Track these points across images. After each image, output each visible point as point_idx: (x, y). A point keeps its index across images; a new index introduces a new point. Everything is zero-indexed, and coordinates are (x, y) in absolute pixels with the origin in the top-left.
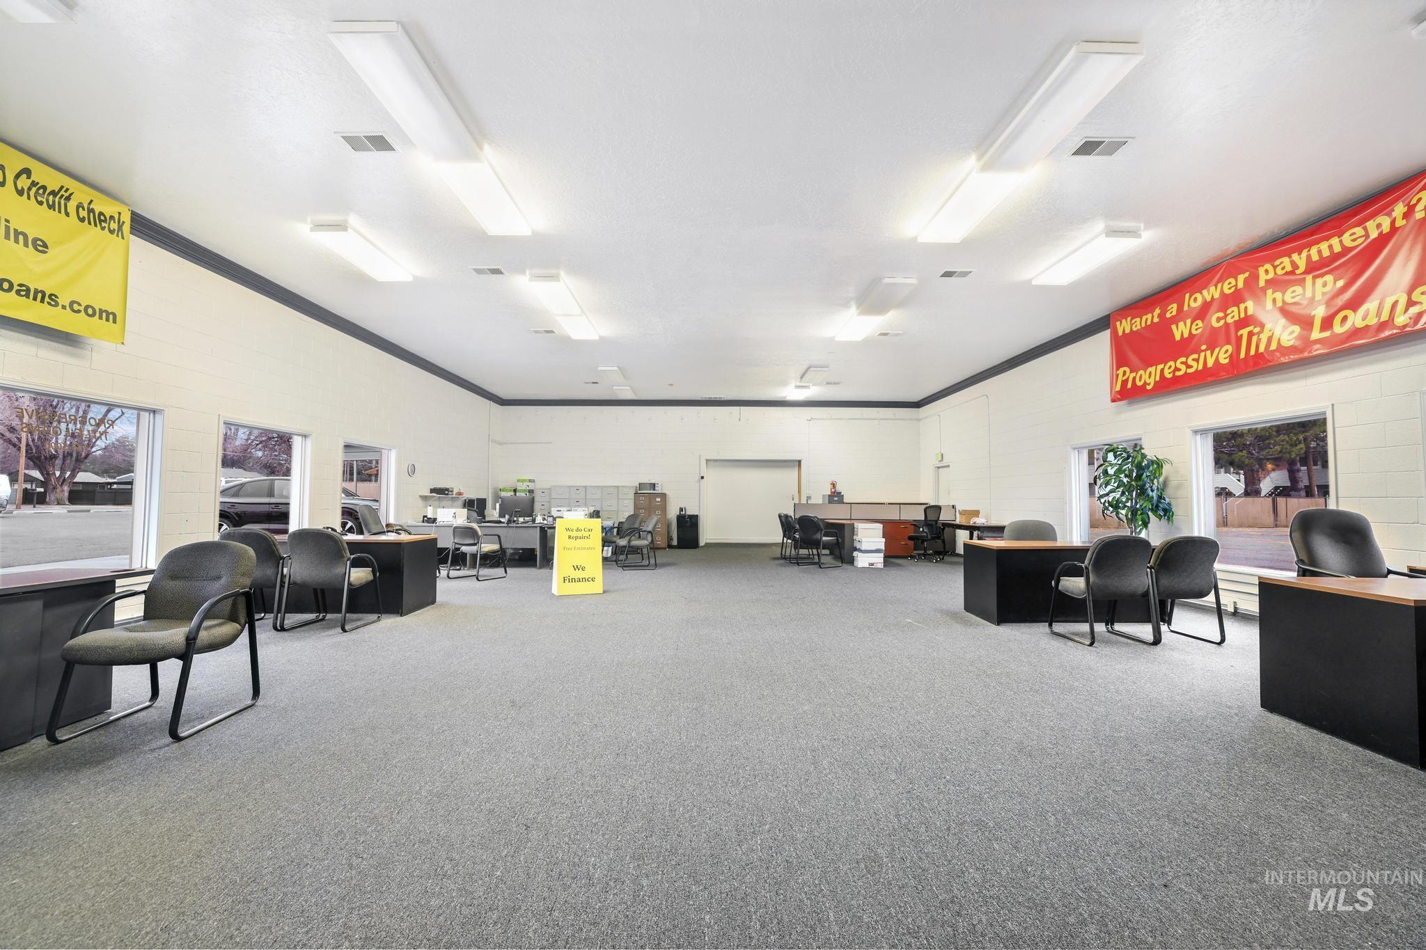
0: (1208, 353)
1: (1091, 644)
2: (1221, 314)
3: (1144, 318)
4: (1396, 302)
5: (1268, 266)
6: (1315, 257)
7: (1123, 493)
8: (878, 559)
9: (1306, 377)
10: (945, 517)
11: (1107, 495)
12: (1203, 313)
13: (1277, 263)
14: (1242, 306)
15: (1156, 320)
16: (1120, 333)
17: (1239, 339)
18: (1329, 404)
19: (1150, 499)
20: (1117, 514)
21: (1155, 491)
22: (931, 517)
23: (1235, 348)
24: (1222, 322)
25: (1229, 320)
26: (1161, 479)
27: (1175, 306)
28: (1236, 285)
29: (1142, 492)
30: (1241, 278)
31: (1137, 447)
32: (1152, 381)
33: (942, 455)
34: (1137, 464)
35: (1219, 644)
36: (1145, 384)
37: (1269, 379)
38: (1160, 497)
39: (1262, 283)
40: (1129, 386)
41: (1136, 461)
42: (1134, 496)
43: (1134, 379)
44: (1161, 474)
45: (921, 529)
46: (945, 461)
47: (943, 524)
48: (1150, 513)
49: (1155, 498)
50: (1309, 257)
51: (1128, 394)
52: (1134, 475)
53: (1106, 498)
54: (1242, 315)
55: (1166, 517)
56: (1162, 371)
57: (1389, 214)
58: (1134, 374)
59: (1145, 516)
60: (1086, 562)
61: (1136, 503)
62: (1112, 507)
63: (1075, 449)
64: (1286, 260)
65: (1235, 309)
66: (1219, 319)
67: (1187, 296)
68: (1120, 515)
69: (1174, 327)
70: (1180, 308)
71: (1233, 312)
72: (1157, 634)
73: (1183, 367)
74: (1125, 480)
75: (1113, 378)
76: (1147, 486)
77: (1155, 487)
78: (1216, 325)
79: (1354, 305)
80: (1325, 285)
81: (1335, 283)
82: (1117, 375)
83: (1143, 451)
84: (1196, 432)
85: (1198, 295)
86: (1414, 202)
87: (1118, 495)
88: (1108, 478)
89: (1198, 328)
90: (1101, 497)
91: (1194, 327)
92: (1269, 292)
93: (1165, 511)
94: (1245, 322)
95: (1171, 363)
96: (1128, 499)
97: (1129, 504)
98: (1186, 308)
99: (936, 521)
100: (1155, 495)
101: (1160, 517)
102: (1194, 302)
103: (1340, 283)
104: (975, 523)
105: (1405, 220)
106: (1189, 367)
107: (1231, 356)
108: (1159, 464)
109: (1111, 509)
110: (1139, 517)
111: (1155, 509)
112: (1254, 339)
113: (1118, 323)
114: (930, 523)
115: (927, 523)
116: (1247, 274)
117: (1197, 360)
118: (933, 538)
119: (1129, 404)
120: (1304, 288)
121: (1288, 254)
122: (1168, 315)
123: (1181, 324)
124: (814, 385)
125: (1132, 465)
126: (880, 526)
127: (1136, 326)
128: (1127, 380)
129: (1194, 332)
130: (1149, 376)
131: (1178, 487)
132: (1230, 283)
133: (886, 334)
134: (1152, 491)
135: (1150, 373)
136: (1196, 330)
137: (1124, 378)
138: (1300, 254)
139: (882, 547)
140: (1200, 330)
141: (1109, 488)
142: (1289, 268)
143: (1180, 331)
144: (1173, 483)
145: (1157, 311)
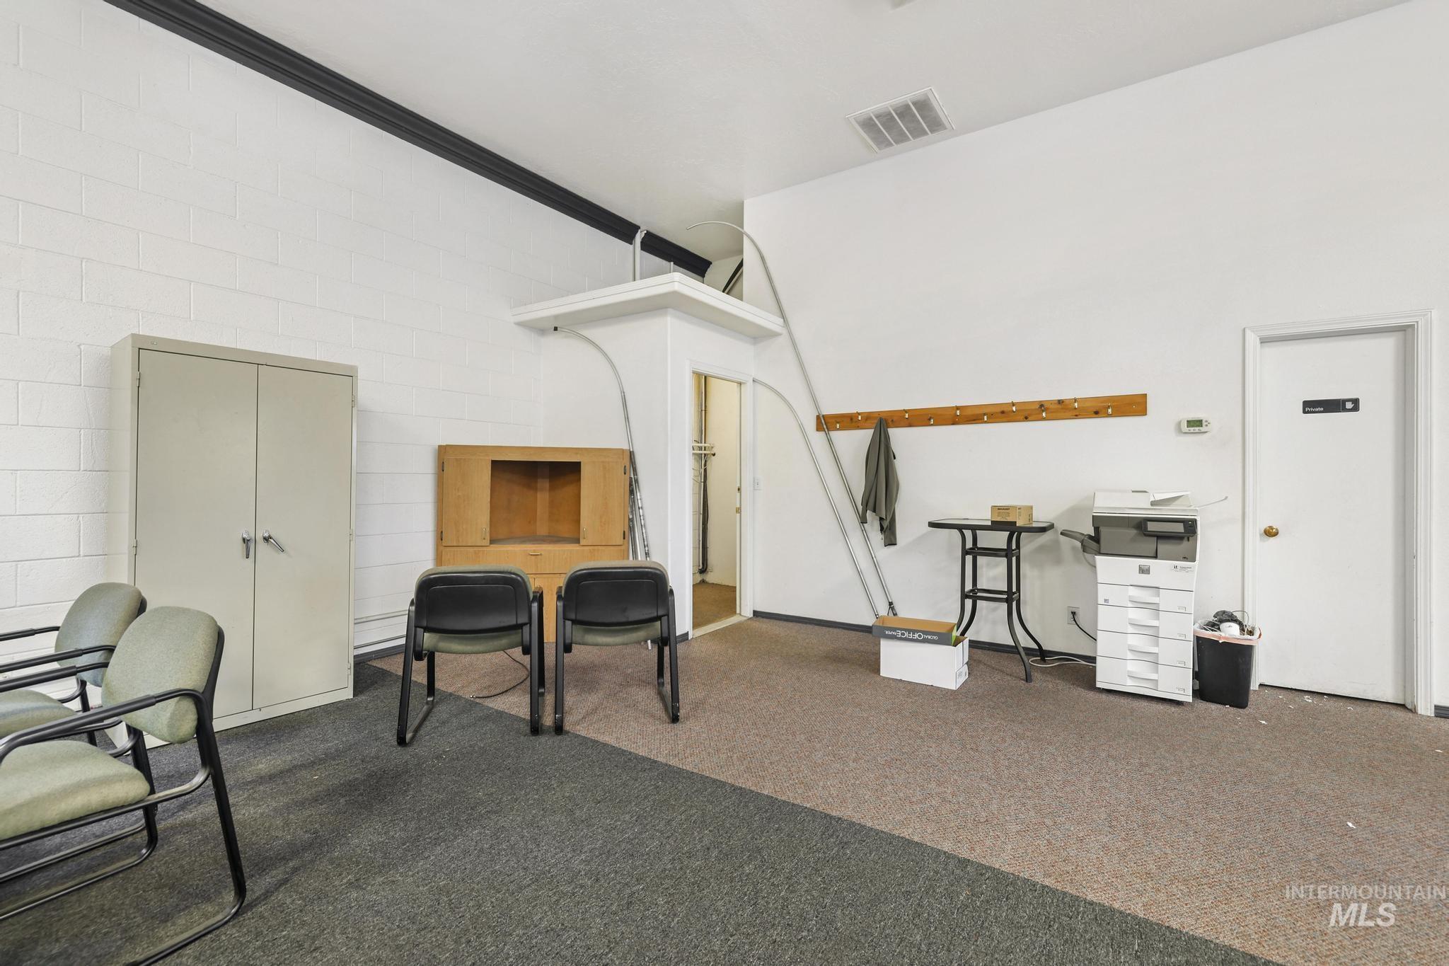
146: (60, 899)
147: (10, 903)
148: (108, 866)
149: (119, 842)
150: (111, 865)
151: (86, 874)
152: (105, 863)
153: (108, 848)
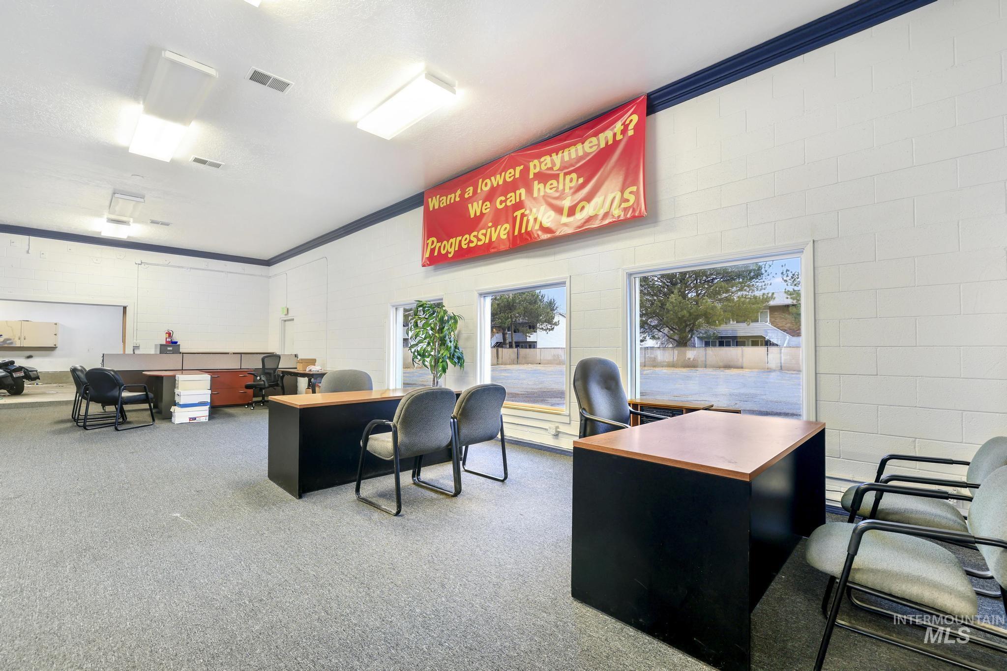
0: (493, 229)
1: (398, 514)
2: (503, 198)
3: (449, 197)
4: (614, 198)
5: (536, 162)
6: (566, 158)
7: (429, 344)
8: (202, 413)
9: (555, 254)
10: (283, 365)
11: (417, 345)
12: (490, 197)
13: (542, 159)
14: (518, 192)
15: (458, 199)
16: (431, 209)
17: (515, 219)
18: (568, 275)
19: (448, 349)
20: (424, 361)
21: (453, 342)
22: (270, 365)
23: (512, 225)
24: (504, 204)
25: (509, 204)
26: (456, 332)
27: (471, 188)
28: (514, 175)
29: (443, 342)
30: (518, 169)
31: (440, 305)
32: (452, 250)
33: (288, 309)
34: (440, 318)
35: (503, 481)
36: (448, 252)
37: (531, 254)
38: (456, 347)
39: (531, 176)
40: (436, 254)
41: (440, 316)
42: (437, 347)
43: (440, 247)
44: (456, 328)
45: (258, 378)
46: (290, 315)
47: (283, 372)
48: (448, 360)
49: (453, 348)
50: (563, 157)
51: (435, 260)
52: (438, 328)
53: (415, 348)
54: (518, 200)
55: (459, 364)
56: (460, 241)
57: (612, 130)
58: (439, 244)
59: (444, 363)
60: (395, 419)
61: (439, 352)
62: (420, 355)
63: (393, 306)
64: (548, 158)
65: (513, 194)
66: (501, 202)
67: (481, 181)
68: (426, 363)
69: (470, 206)
70: (475, 192)
71: (511, 197)
72: (458, 486)
73: (475, 240)
74: (431, 332)
75: (425, 245)
76: (447, 337)
77: (452, 339)
78: (499, 207)
79: (589, 198)
80: (571, 180)
81: (577, 180)
82: (428, 244)
83: (444, 308)
84: (481, 295)
85: (488, 181)
86: (627, 122)
87: (424, 345)
88: (418, 330)
89: (487, 208)
90: (412, 346)
91: (484, 207)
92: (536, 183)
93: (459, 358)
94: (519, 205)
95: (467, 236)
96: (432, 349)
97: (432, 353)
98: (479, 191)
99: (275, 370)
100: (452, 346)
101: (455, 364)
102: (485, 186)
103: (581, 180)
104: (310, 370)
105: (622, 135)
106: (479, 240)
107: (508, 233)
108: (455, 319)
109: (419, 357)
110: (440, 365)
111: (451, 358)
112: (525, 219)
113: (430, 200)
114: (267, 371)
115: (265, 371)
116: (522, 167)
117: (485, 235)
118: (270, 386)
119: (435, 270)
120: (558, 182)
121: (550, 153)
122: (466, 196)
123: (475, 204)
124: (135, 222)
125: (436, 319)
126: (207, 377)
127: (443, 203)
128: (435, 248)
129: (484, 211)
130: (450, 247)
131: (468, 339)
132: (510, 173)
133: (204, 162)
134: (451, 342)
135: (452, 243)
136: (486, 209)
137: (433, 247)
138: (557, 154)
139: (208, 399)
140: (488, 210)
141: (418, 339)
142: (549, 165)
143: (474, 209)
144: (464, 335)
145: (459, 192)
146: (939, 661)
147: (911, 640)
148: (983, 665)
149: (1000, 653)
150: (985, 666)
151: (964, 658)
152: (982, 661)
153: (990, 652)
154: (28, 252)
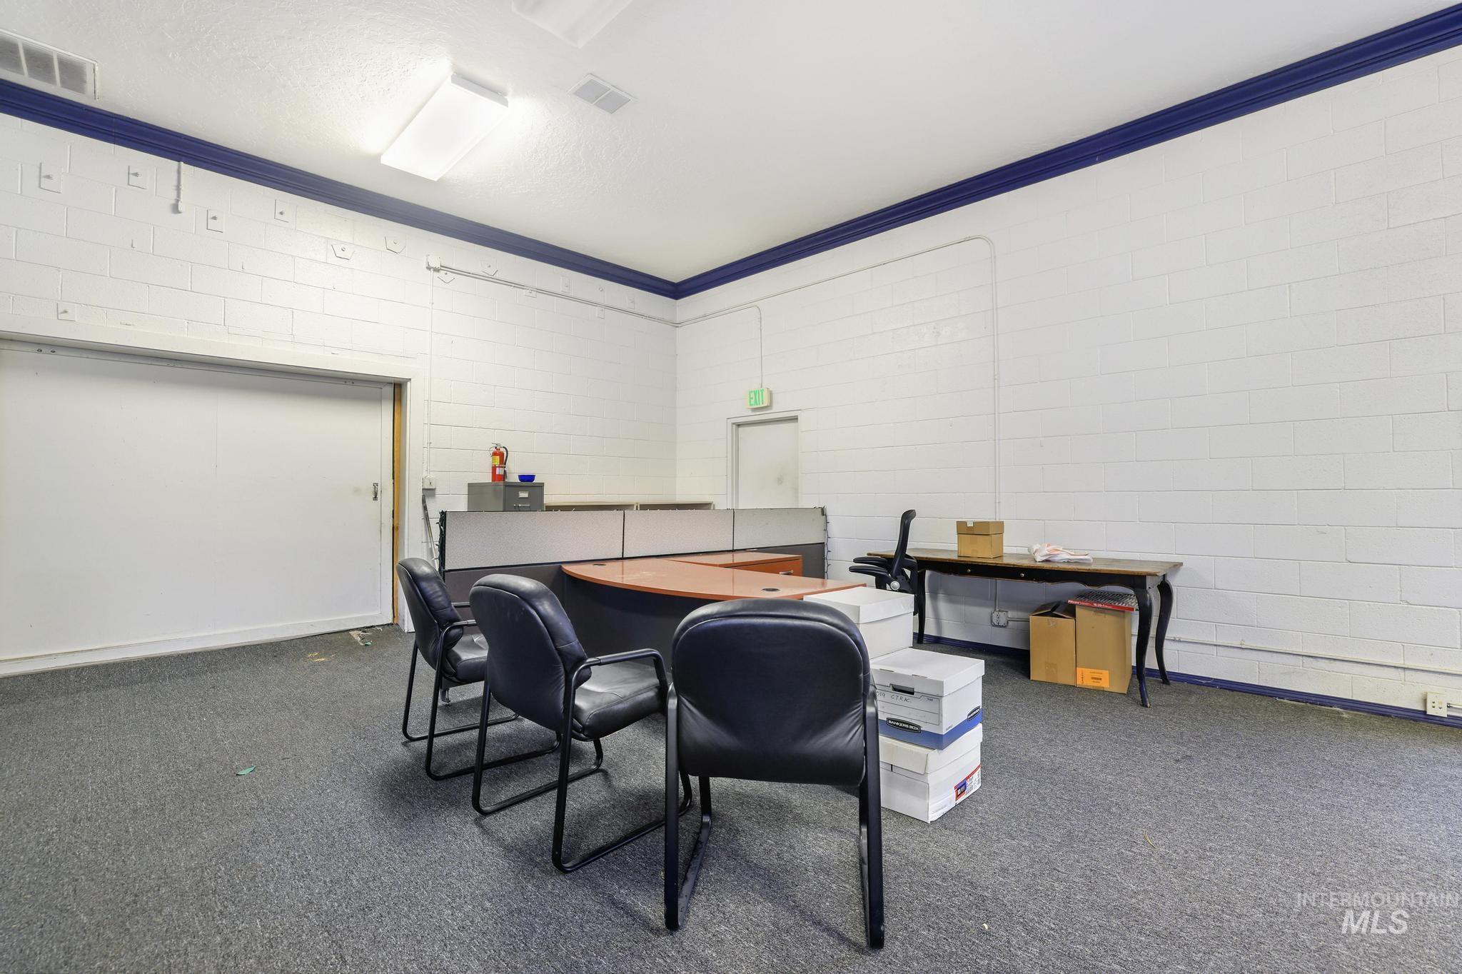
154: (175, 209)
